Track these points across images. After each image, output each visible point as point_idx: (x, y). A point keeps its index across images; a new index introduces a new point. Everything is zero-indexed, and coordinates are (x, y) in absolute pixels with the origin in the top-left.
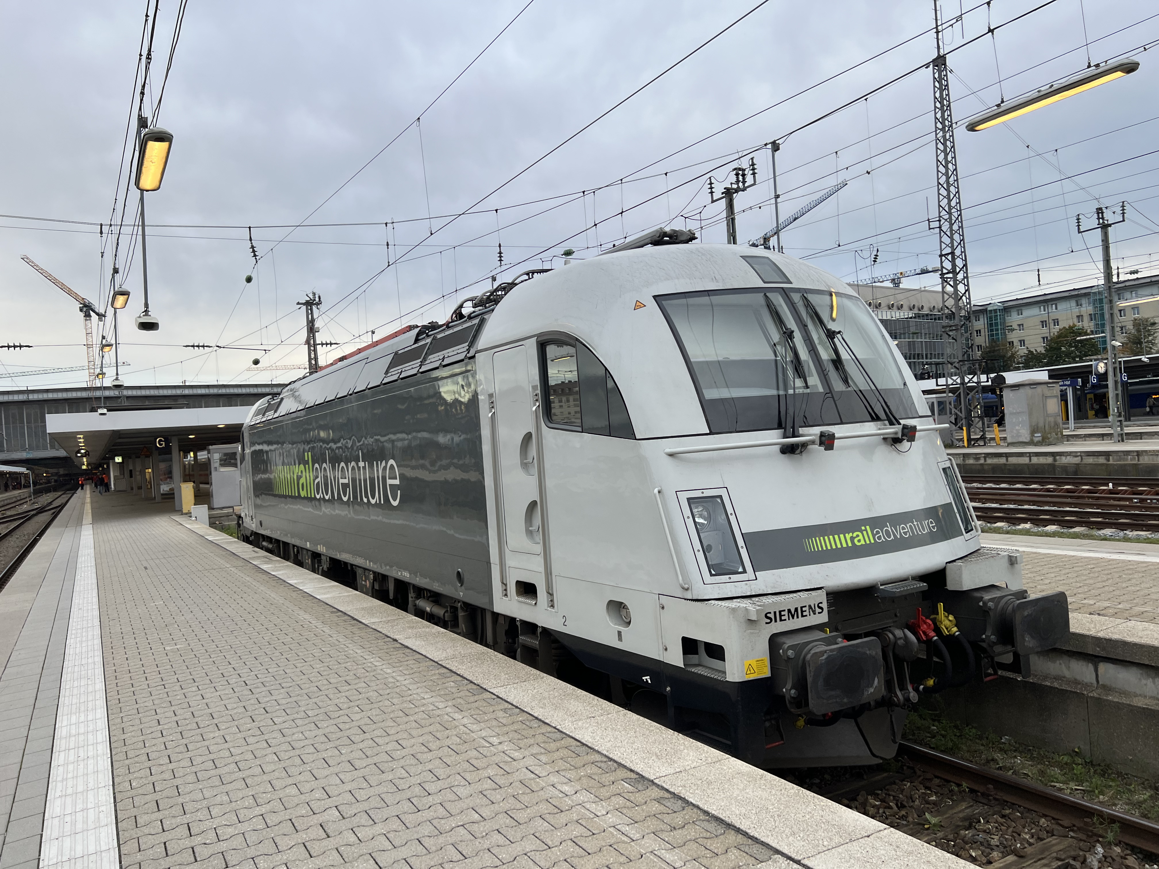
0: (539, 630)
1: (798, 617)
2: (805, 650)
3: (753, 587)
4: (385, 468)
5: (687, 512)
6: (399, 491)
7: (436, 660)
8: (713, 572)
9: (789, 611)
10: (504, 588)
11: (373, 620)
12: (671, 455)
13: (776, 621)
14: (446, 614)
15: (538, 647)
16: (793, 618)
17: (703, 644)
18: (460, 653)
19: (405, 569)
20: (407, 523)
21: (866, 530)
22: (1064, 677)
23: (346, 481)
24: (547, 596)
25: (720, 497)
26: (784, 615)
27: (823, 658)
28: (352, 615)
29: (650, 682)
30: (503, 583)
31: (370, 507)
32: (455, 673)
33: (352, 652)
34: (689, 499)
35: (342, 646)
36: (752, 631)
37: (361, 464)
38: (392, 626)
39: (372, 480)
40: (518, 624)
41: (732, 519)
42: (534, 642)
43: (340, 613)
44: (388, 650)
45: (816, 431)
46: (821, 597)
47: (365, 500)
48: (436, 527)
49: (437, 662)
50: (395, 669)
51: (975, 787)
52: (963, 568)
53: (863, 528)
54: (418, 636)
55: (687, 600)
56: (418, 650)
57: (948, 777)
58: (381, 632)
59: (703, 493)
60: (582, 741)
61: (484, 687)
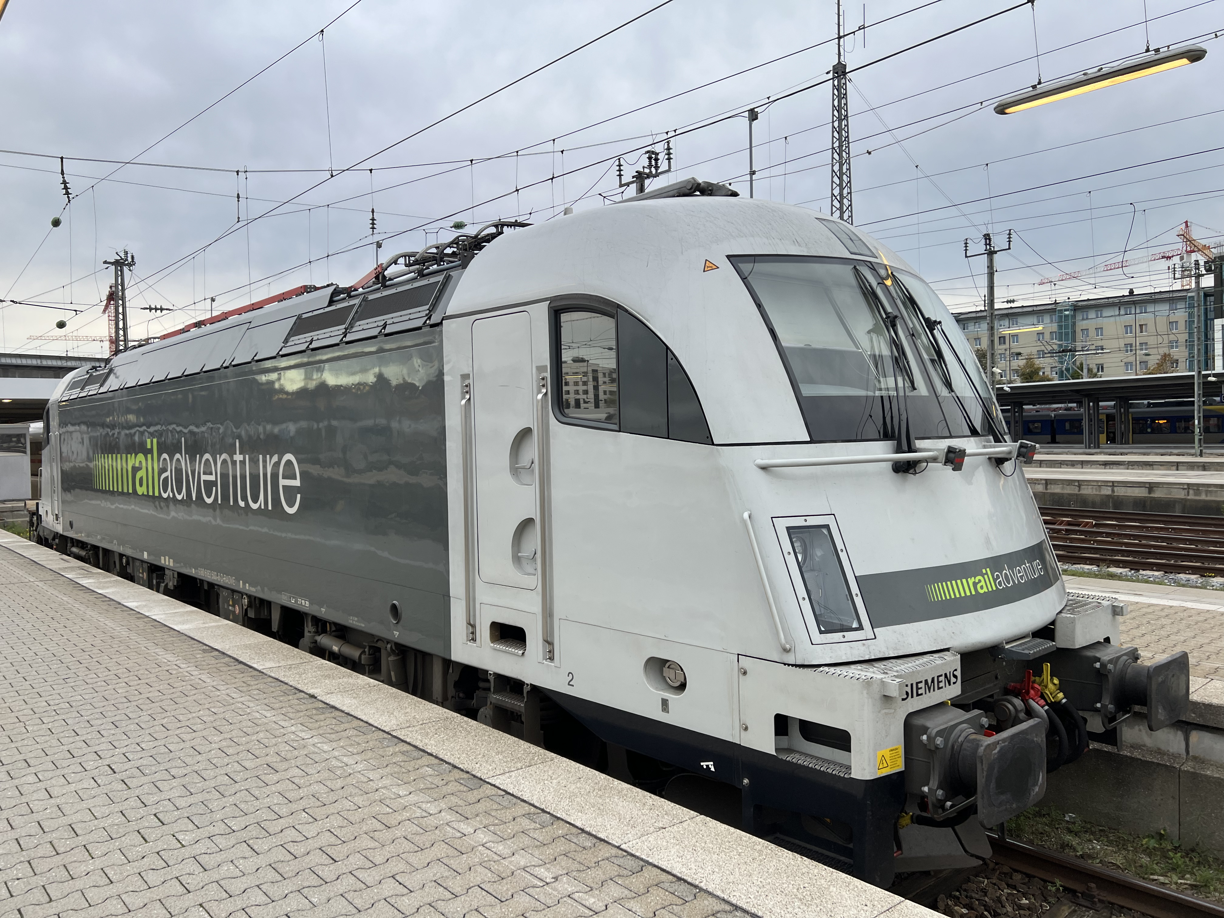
0: (526, 689)
1: (934, 690)
2: (953, 736)
3: (872, 648)
4: (277, 464)
5: (787, 546)
6: (299, 496)
7: (387, 729)
8: (823, 629)
9: (926, 681)
10: (471, 630)
11: (269, 665)
12: (764, 468)
13: (912, 697)
14: (363, 656)
15: (523, 710)
16: (929, 692)
17: (798, 721)
18: (414, 718)
19: (304, 596)
20: (311, 538)
21: (987, 573)
22: (1144, 746)
23: (212, 478)
24: (543, 646)
25: (827, 527)
26: (921, 688)
27: (996, 751)
28: (235, 656)
29: (713, 769)
30: (469, 624)
31: (250, 514)
32: (424, 751)
33: (258, 715)
34: (788, 529)
35: (240, 705)
36: (886, 711)
37: (238, 457)
38: (300, 675)
39: (255, 478)
40: (491, 678)
41: (843, 556)
42: (518, 705)
43: (217, 653)
44: (309, 713)
45: (944, 444)
46: (953, 662)
47: (242, 504)
48: (358, 546)
49: (388, 733)
50: (334, 745)
51: (1071, 885)
52: (1077, 621)
53: (984, 571)
54: (344, 691)
55: (789, 665)
56: (352, 713)
57: (1030, 871)
58: (286, 684)
59: (806, 520)
60: (674, 872)
61: (479, 775)
